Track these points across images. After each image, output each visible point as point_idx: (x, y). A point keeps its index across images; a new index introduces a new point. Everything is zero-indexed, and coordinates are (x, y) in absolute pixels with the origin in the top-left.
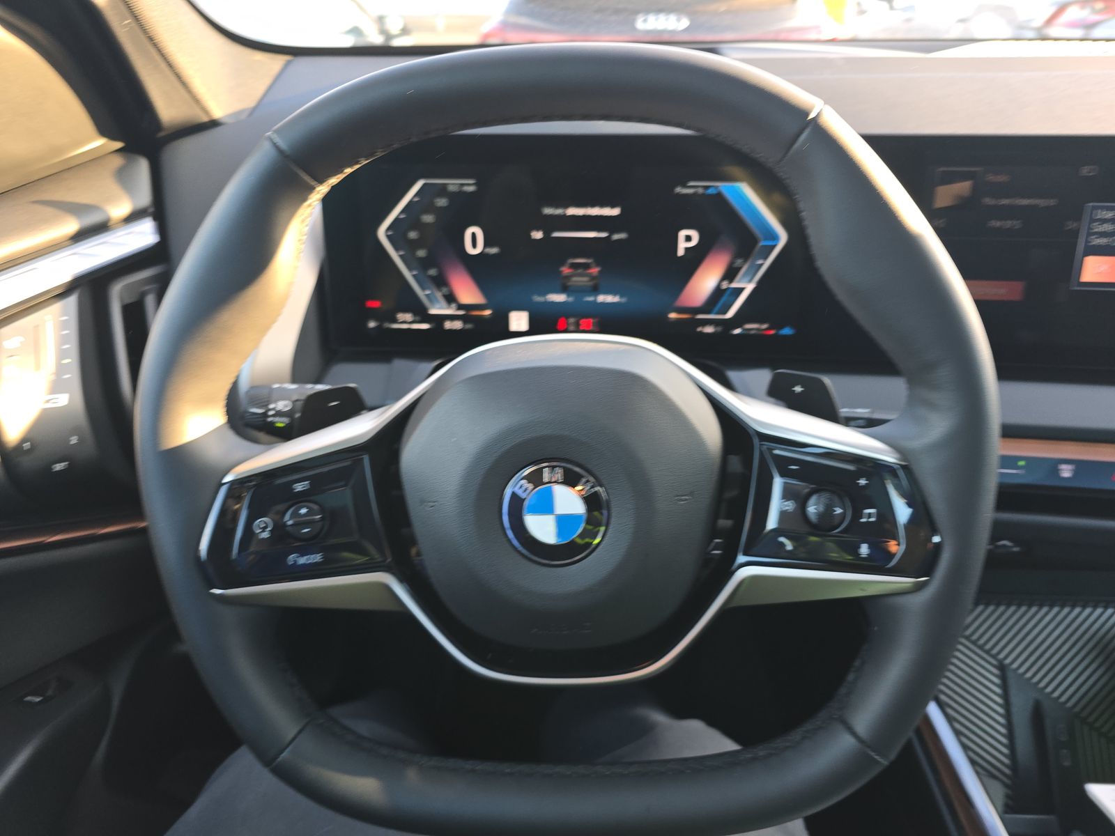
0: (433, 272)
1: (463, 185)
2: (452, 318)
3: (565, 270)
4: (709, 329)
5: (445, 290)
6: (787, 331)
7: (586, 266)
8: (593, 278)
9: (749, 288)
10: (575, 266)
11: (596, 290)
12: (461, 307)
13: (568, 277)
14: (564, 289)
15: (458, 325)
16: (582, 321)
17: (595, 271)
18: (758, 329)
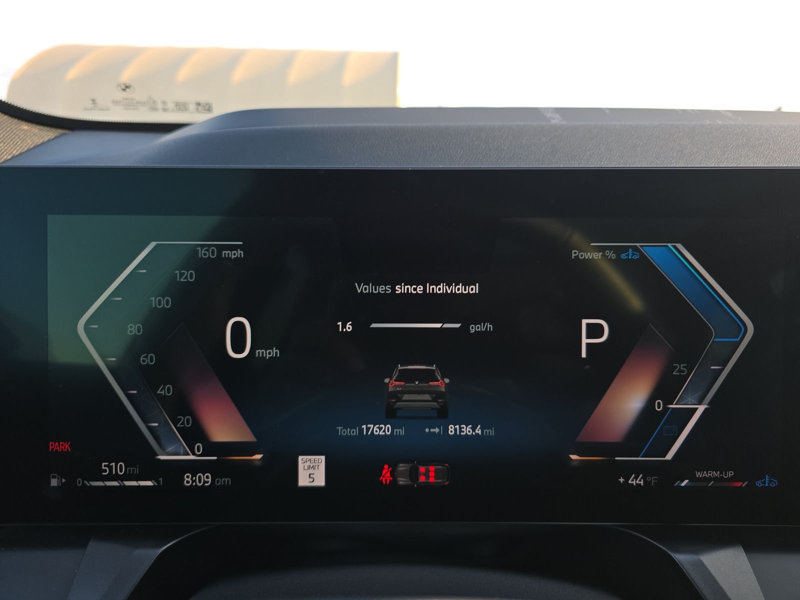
0: (166, 390)
1: (221, 248)
2: (194, 468)
3: (392, 384)
4: (636, 481)
5: (185, 421)
6: (767, 482)
7: (428, 376)
8: (437, 395)
9: (701, 409)
10: (405, 376)
11: (443, 415)
12: (211, 447)
13: (396, 396)
14: (390, 415)
15: (206, 479)
16: (422, 469)
17: (442, 383)
18: (716, 479)
